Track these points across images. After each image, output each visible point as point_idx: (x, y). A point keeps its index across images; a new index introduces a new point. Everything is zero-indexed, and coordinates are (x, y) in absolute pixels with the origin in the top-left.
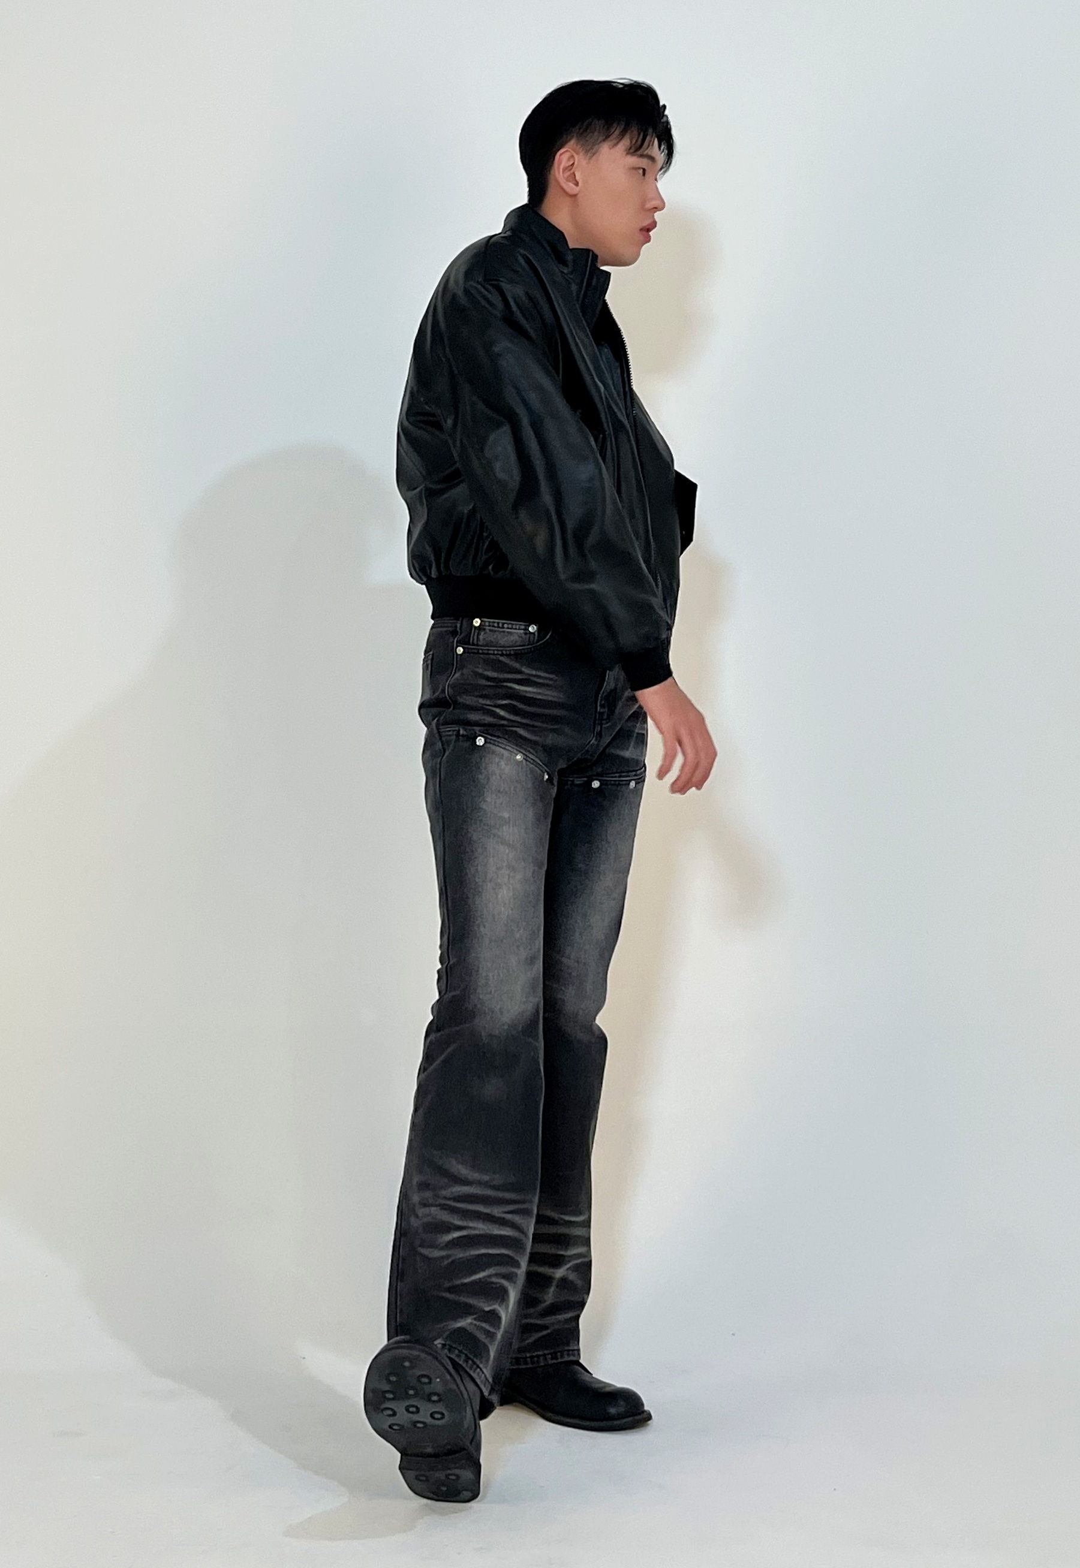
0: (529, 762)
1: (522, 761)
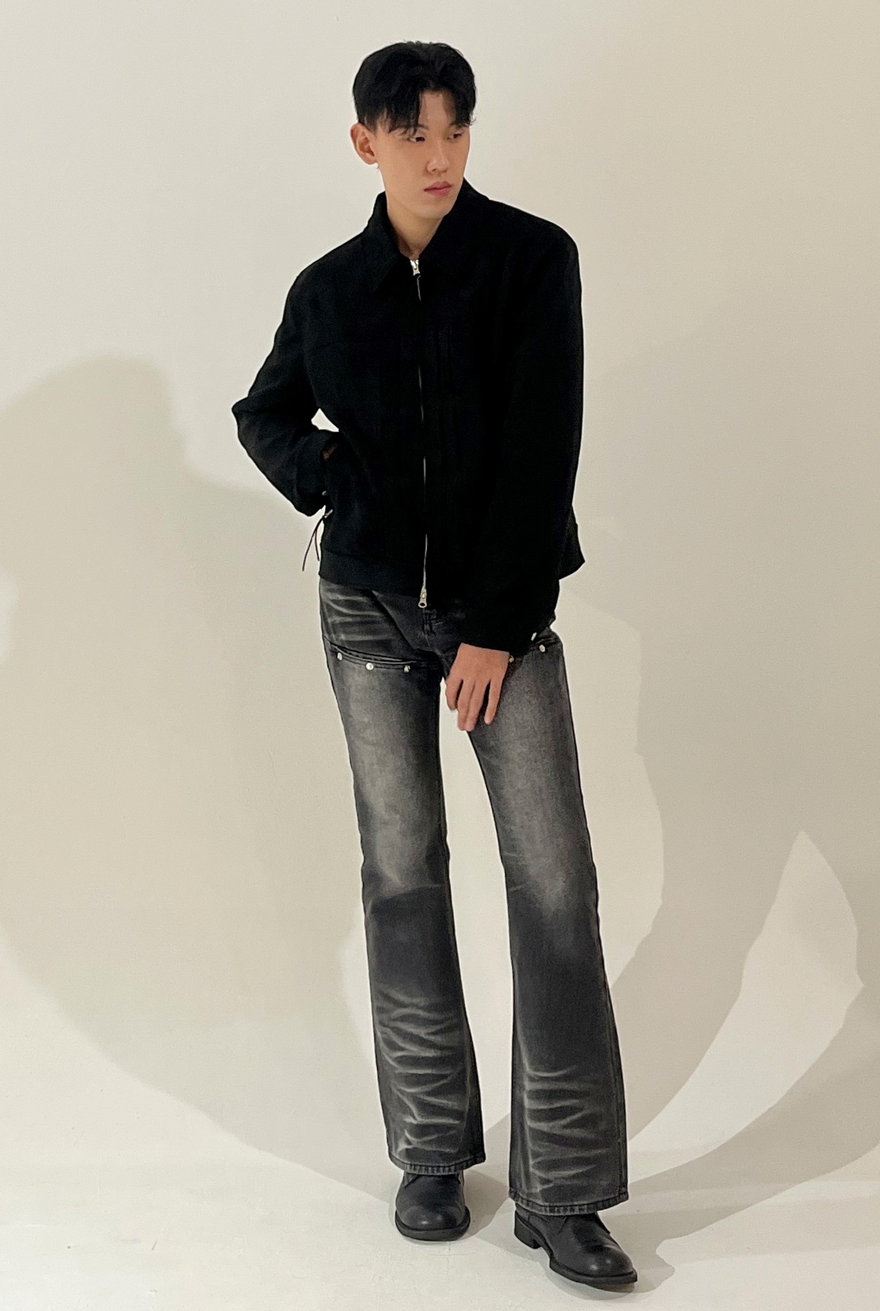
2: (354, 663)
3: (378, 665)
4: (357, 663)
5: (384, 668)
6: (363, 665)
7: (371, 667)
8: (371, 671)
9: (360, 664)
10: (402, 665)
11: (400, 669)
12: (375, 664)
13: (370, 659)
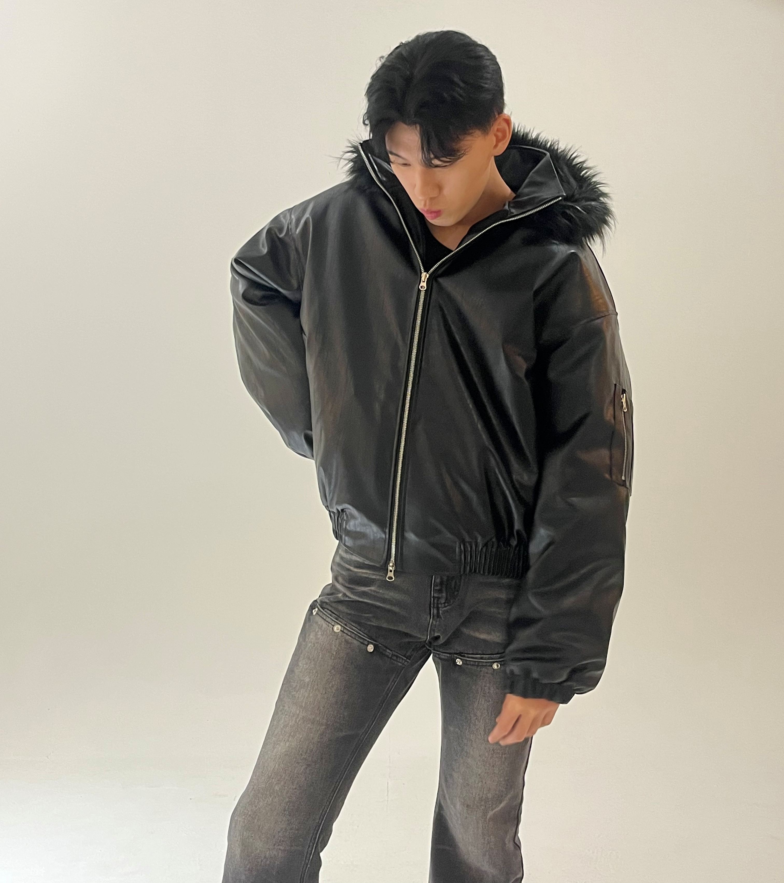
0: (346, 634)
1: (339, 632)
2: (325, 620)
3: (345, 631)
4: (328, 622)
5: (350, 636)
6: (332, 625)
7: (338, 629)
8: (335, 632)
9: (329, 623)
10: (368, 641)
11: (364, 644)
12: (342, 630)
13: (340, 621)
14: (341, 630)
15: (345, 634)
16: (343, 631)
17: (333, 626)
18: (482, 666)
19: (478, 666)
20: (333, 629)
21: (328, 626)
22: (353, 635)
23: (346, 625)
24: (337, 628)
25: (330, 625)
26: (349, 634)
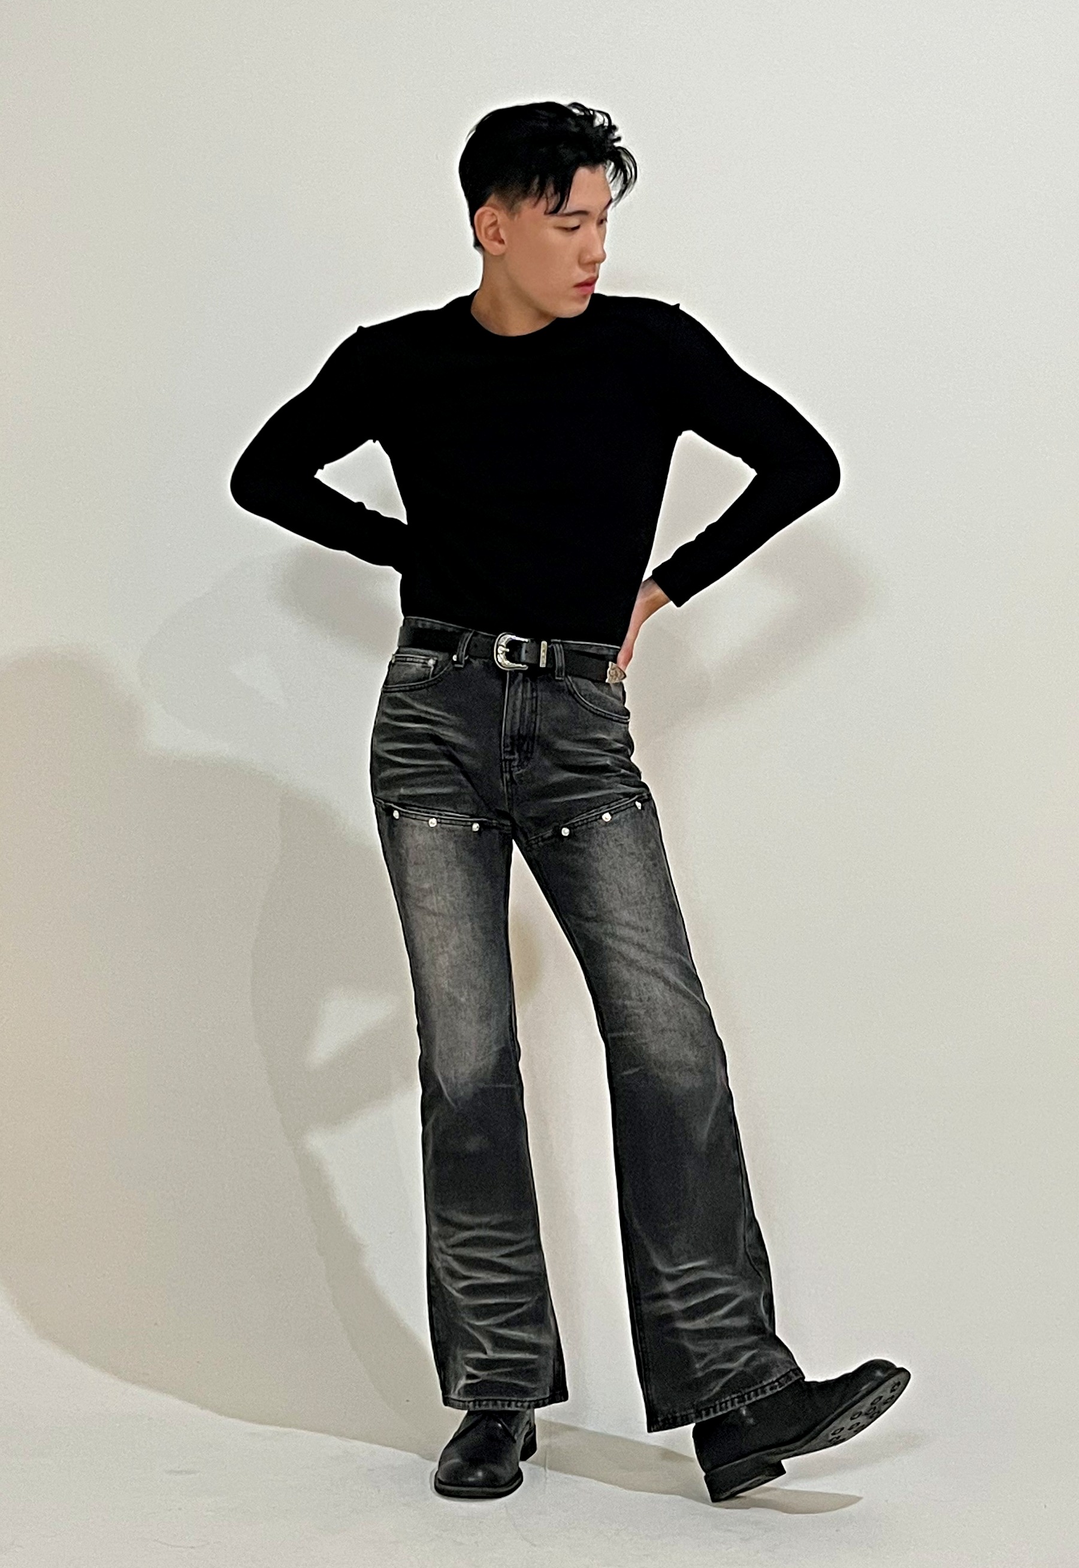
0: (444, 823)
2: (414, 819)
3: (443, 821)
4: (418, 820)
5: (450, 824)
8: (434, 828)
9: (421, 820)
10: (471, 822)
11: (468, 826)
12: (439, 820)
13: (434, 814)
14: (438, 822)
15: (443, 825)
16: (440, 823)
17: (428, 821)
18: (592, 821)
19: (587, 823)
20: (429, 825)
21: (422, 824)
22: (454, 822)
23: (441, 815)
24: (433, 822)
25: (425, 822)
26: (448, 822)
